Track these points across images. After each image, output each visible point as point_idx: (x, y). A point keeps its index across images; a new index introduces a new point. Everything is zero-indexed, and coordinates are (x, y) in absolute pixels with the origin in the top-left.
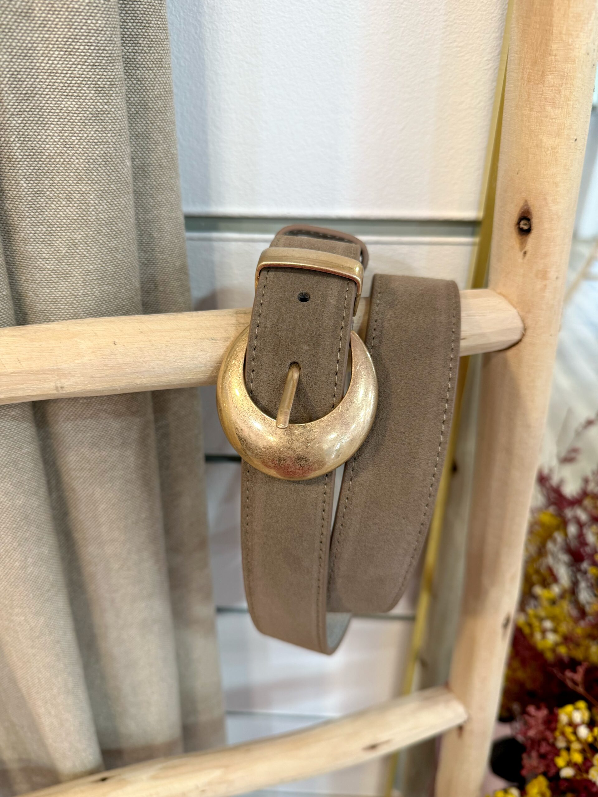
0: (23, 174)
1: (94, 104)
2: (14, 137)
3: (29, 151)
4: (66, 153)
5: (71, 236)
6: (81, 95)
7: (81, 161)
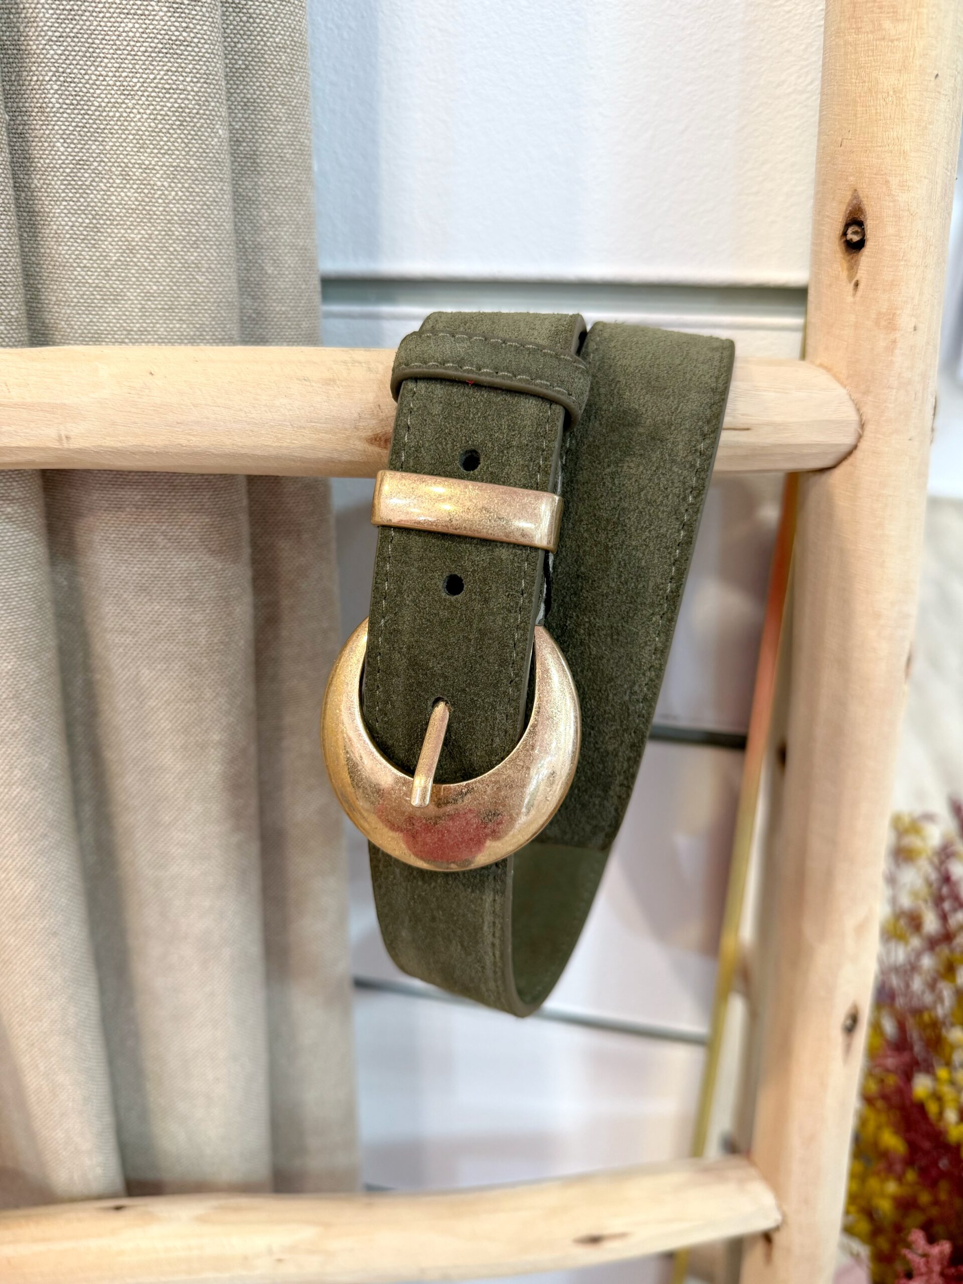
0: (61, 132)
1: (166, 27)
2: (50, 74)
3: (71, 98)
4: (124, 103)
5: (126, 235)
6: (147, 13)
7: (145, 116)
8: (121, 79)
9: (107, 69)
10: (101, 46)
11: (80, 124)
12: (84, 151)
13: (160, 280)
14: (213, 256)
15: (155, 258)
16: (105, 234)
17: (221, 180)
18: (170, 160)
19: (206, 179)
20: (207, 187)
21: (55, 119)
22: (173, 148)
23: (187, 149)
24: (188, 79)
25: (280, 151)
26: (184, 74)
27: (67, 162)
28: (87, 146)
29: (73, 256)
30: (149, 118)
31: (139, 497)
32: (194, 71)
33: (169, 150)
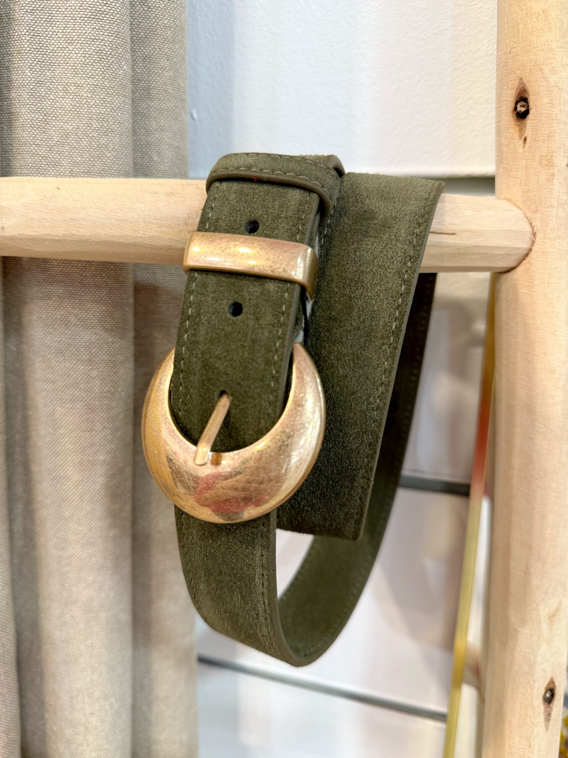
0: (29, 64)
2: (25, 31)
4: (67, 47)
5: (64, 126)
8: (66, 34)
9: (59, 28)
10: (56, 15)
11: (41, 60)
12: (42, 76)
13: (83, 154)
14: (116, 141)
15: (81, 140)
16: (52, 126)
17: (124, 96)
18: (93, 81)
19: (114, 94)
20: (115, 99)
21: (26, 56)
22: (94, 74)
23: (103, 75)
24: (106, 34)
25: (164, 87)
26: (103, 31)
27: (31, 82)
28: (44, 73)
29: (31, 138)
30: (81, 56)
31: (61, 291)
32: (110, 29)
33: (92, 75)
